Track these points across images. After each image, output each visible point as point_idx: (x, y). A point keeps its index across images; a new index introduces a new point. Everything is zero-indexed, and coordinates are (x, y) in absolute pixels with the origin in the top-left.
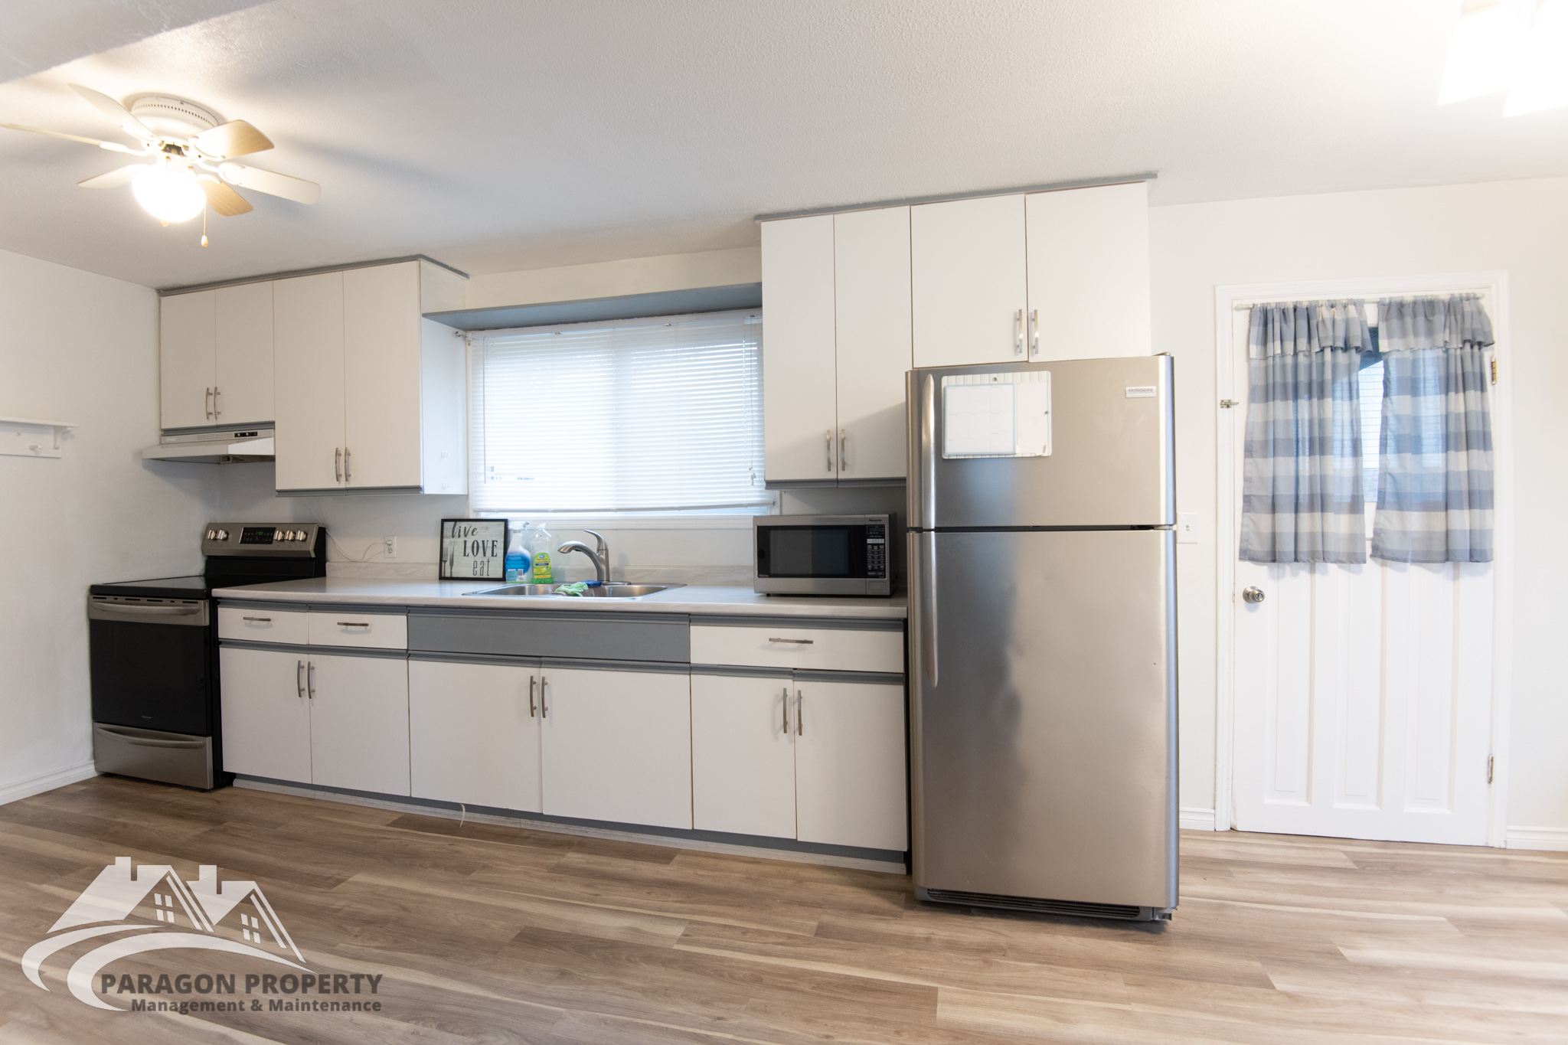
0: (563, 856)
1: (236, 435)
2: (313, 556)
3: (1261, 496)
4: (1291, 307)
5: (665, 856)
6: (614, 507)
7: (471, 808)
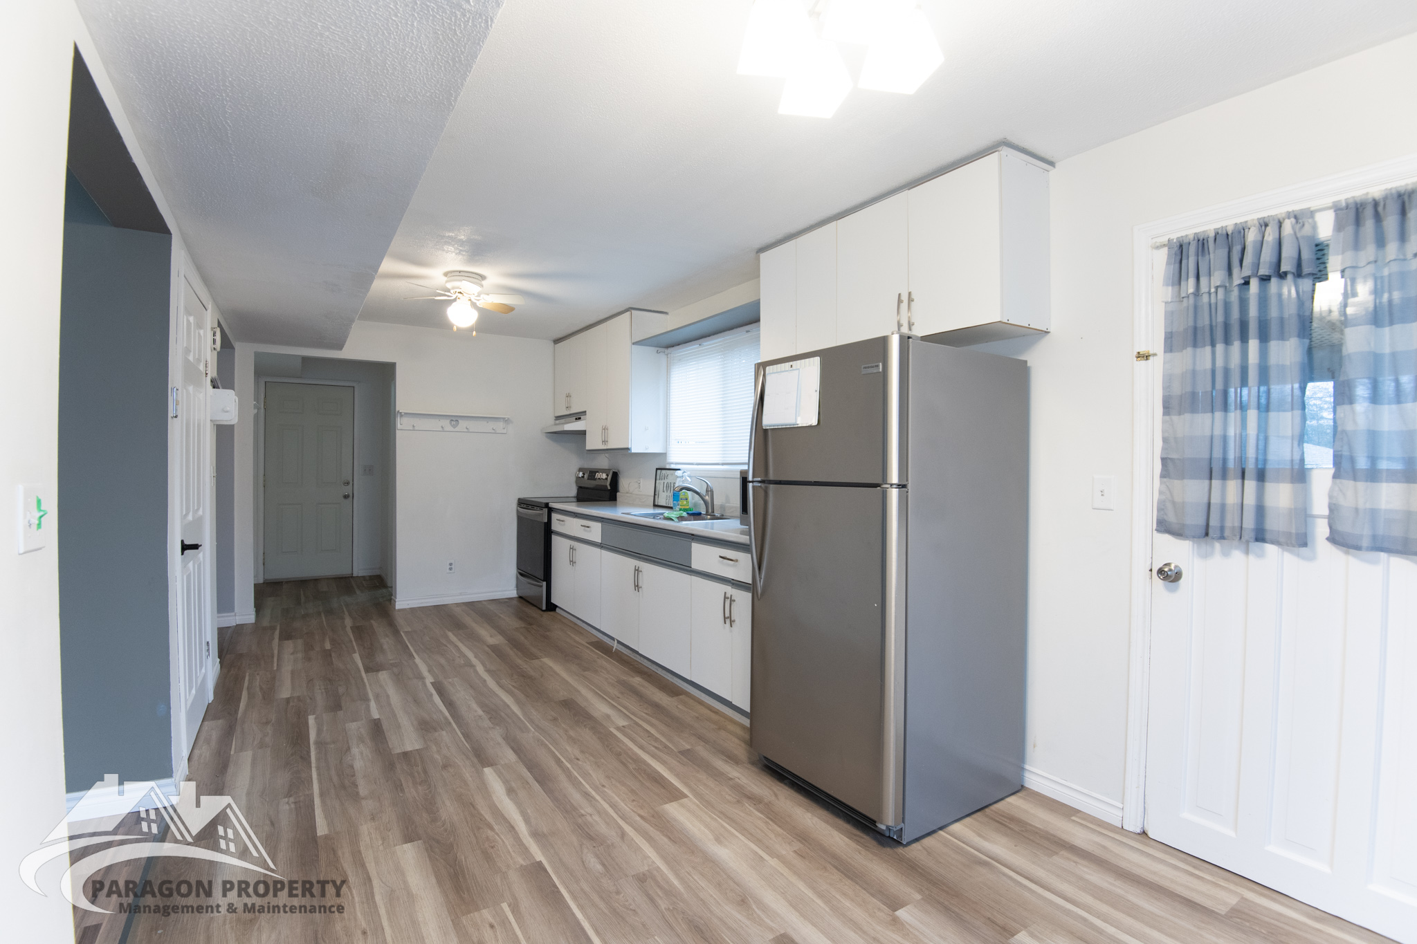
0: (633, 677)
1: (576, 419)
2: (609, 488)
3: (1174, 459)
4: (1212, 234)
5: (674, 691)
6: (721, 462)
7: (619, 642)
